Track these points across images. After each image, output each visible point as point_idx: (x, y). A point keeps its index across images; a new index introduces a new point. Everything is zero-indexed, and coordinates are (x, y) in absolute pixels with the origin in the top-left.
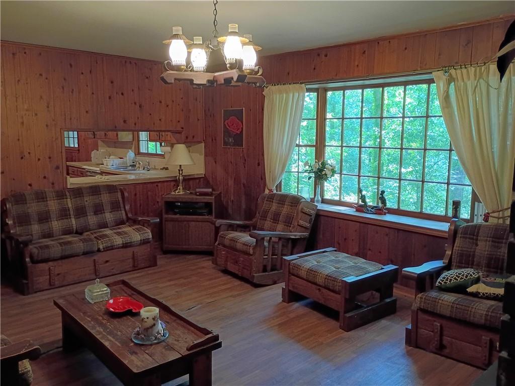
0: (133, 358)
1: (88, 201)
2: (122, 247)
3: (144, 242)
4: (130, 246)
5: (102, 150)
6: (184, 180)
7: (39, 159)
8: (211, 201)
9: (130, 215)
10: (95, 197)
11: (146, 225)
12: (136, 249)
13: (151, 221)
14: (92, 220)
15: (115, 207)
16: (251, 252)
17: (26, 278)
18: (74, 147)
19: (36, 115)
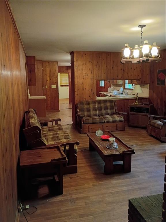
0: (105, 151)
1: (103, 105)
2: (113, 122)
3: (120, 121)
4: (115, 122)
5: (112, 87)
6: (138, 99)
7: (88, 90)
8: (148, 107)
9: (117, 111)
10: (105, 104)
11: (122, 115)
12: (117, 123)
13: (124, 114)
14: (104, 112)
15: (112, 108)
16: (161, 128)
17: (82, 129)
18: (103, 87)
19: (88, 75)
